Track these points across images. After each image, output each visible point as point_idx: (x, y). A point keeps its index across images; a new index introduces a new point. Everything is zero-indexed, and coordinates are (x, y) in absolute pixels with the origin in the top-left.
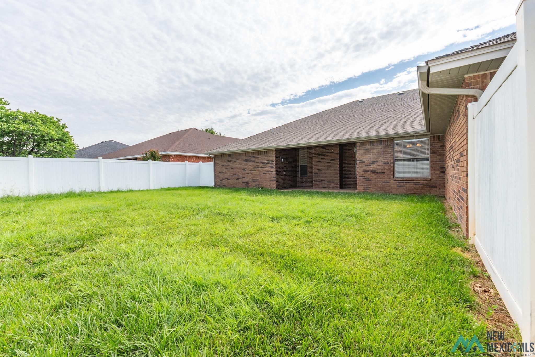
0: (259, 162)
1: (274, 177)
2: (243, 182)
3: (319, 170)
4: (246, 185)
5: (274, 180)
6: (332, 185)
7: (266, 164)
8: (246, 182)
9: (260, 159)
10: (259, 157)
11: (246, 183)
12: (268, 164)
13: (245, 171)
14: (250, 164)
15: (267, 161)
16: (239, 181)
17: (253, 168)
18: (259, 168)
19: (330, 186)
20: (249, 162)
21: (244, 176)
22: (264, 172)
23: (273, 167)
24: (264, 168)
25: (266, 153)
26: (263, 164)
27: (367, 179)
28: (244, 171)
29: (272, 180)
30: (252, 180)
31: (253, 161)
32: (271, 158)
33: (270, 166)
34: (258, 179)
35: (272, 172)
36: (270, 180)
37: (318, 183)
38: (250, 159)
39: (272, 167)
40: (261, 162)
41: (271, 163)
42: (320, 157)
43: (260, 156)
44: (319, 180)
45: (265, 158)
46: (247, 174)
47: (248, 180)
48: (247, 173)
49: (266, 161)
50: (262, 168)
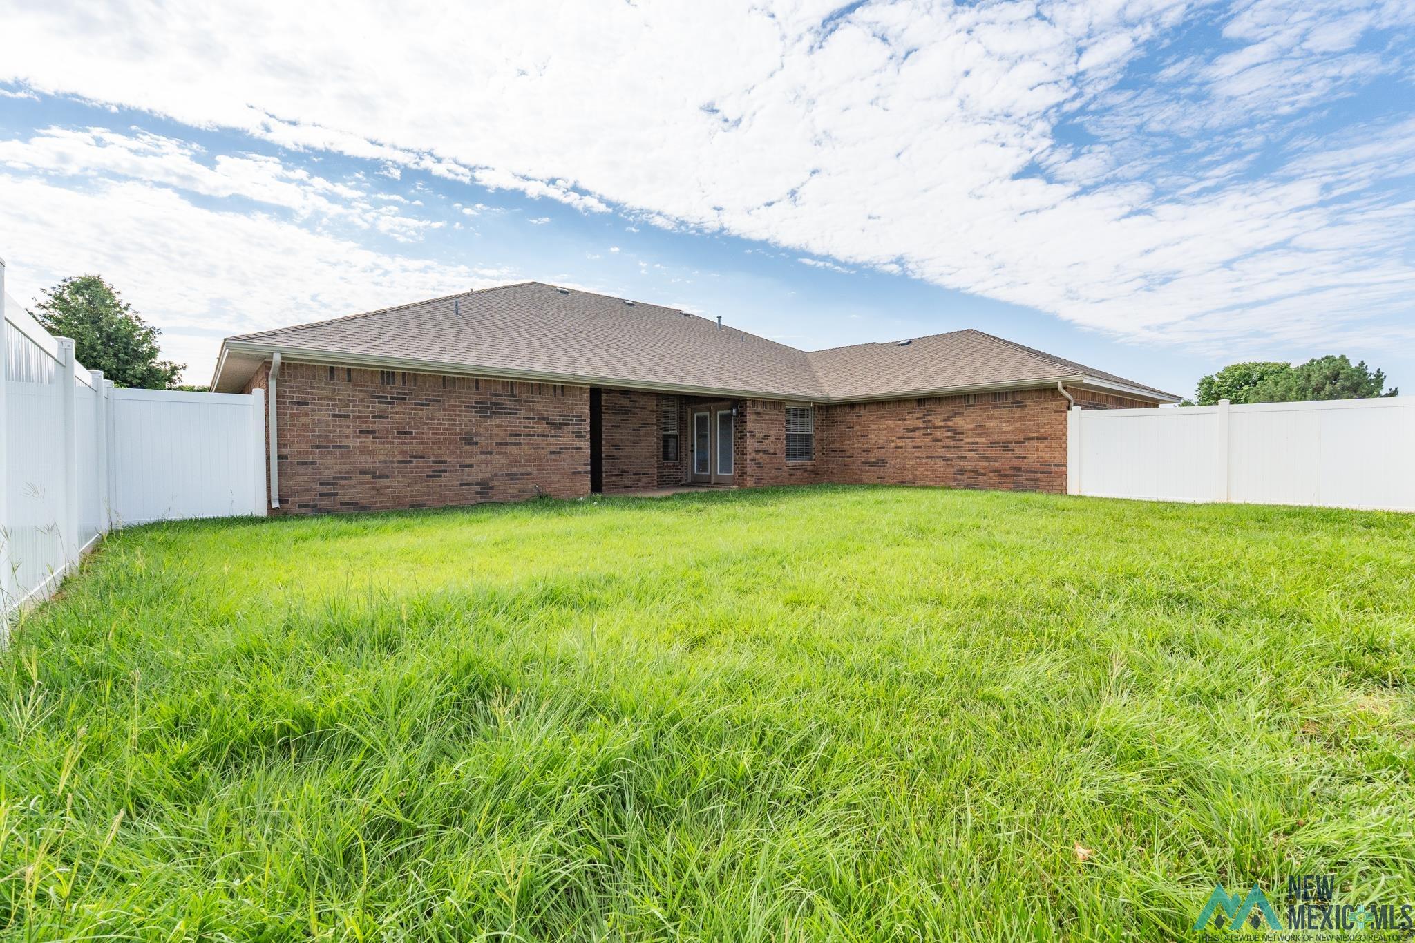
0: (534, 418)
1: (585, 465)
2: (462, 485)
3: (617, 447)
4: (477, 493)
5: (586, 472)
6: (644, 480)
7: (560, 424)
8: (478, 484)
9: (537, 407)
10: (534, 402)
11: (478, 488)
12: (568, 424)
13: (476, 443)
14: (498, 421)
15: (564, 416)
16: (442, 480)
17: (511, 435)
18: (534, 435)
19: (640, 484)
20: (494, 413)
21: (467, 462)
22: (553, 449)
23: (584, 437)
24: (552, 436)
25: (559, 392)
26: (547, 424)
27: (759, 465)
28: (470, 444)
29: (579, 473)
30: (507, 475)
31: (510, 413)
32: (576, 411)
33: (572, 432)
34: (529, 469)
35: (581, 448)
36: (574, 473)
37: (614, 478)
38: (497, 404)
39: (579, 435)
40: (544, 419)
41: (576, 424)
42: (619, 417)
43: (537, 397)
44: (616, 472)
45: (555, 407)
46: (483, 456)
47: (488, 475)
48: (482, 453)
49: (561, 416)
50: (547, 436)
